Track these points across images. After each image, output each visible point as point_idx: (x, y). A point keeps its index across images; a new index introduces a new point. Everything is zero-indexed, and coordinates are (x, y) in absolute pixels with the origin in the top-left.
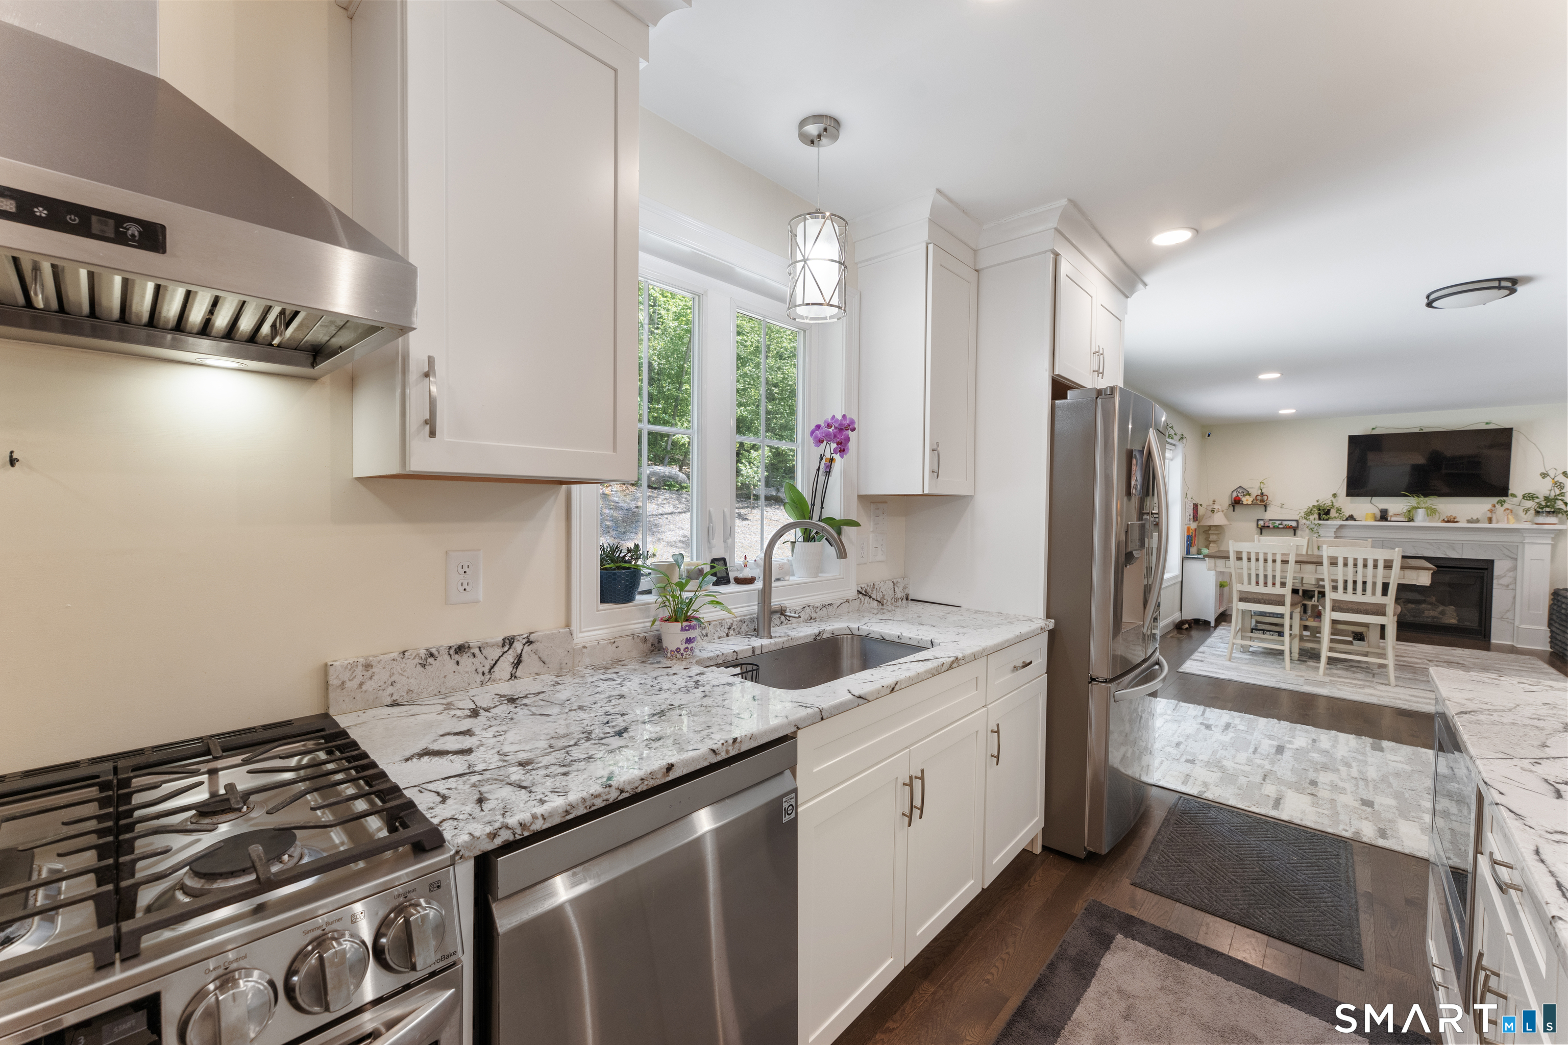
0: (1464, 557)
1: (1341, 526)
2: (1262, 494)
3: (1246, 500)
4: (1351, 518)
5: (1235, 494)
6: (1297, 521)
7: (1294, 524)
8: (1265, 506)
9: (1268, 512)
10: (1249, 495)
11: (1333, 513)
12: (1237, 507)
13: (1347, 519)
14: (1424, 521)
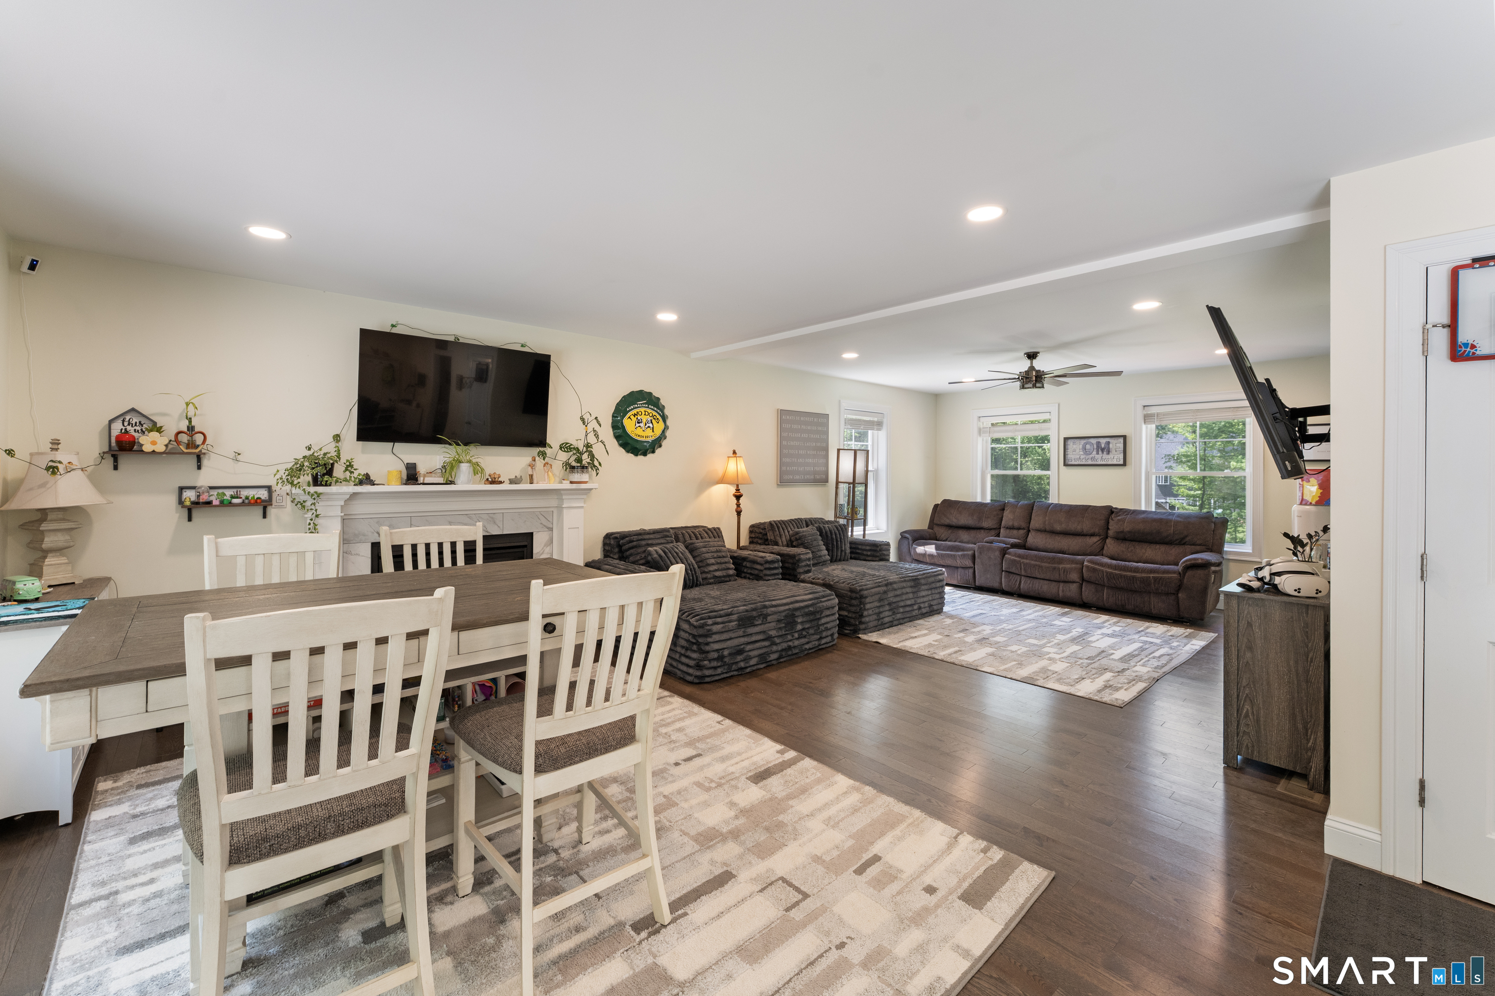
0: (505, 533)
1: (354, 495)
2: (191, 428)
3: (150, 442)
4: (367, 480)
5: (117, 428)
6: (269, 488)
7: (263, 494)
8: (199, 458)
9: (203, 469)
10: (159, 430)
11: (339, 471)
12: (125, 460)
13: (361, 483)
14: (468, 482)
